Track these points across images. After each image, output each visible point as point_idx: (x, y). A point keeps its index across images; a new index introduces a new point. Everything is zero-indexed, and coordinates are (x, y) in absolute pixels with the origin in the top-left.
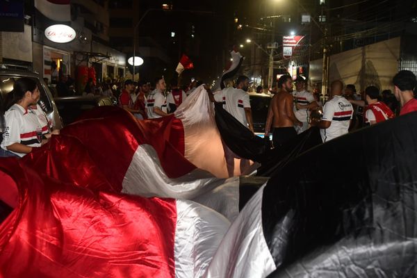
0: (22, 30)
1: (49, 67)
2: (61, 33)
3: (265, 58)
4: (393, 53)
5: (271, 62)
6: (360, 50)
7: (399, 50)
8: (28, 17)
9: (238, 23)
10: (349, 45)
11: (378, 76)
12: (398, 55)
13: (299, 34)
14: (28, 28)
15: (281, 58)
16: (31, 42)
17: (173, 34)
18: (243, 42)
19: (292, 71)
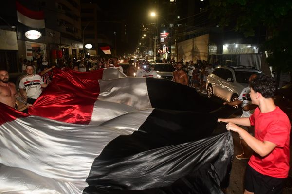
1: (30, 52)
2: (33, 35)
4: (205, 42)
5: (155, 45)
6: (191, 40)
7: (208, 40)
8: (13, 27)
9: (144, 28)
10: (187, 38)
11: (199, 52)
12: (208, 42)
13: (167, 32)
14: (14, 33)
15: (159, 43)
16: (16, 40)
18: (143, 36)
19: (164, 49)
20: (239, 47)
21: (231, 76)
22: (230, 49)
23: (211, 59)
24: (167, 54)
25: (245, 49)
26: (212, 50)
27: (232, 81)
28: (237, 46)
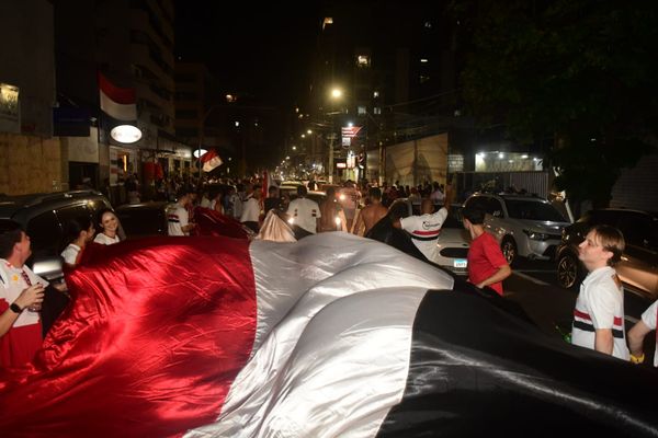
0: (88, 134)
1: (115, 167)
2: (127, 134)
3: (325, 147)
4: (442, 148)
5: (332, 152)
6: (412, 143)
8: (94, 119)
9: (299, 113)
10: (403, 139)
11: (429, 168)
12: (446, 149)
13: (356, 125)
14: (94, 131)
15: (340, 148)
16: (97, 144)
17: (237, 124)
18: (305, 133)
19: (351, 160)
20: (506, 159)
21: (499, 207)
22: (489, 161)
23: (454, 181)
24: (357, 171)
25: (518, 163)
26: (454, 163)
27: (502, 216)
28: (501, 156)
